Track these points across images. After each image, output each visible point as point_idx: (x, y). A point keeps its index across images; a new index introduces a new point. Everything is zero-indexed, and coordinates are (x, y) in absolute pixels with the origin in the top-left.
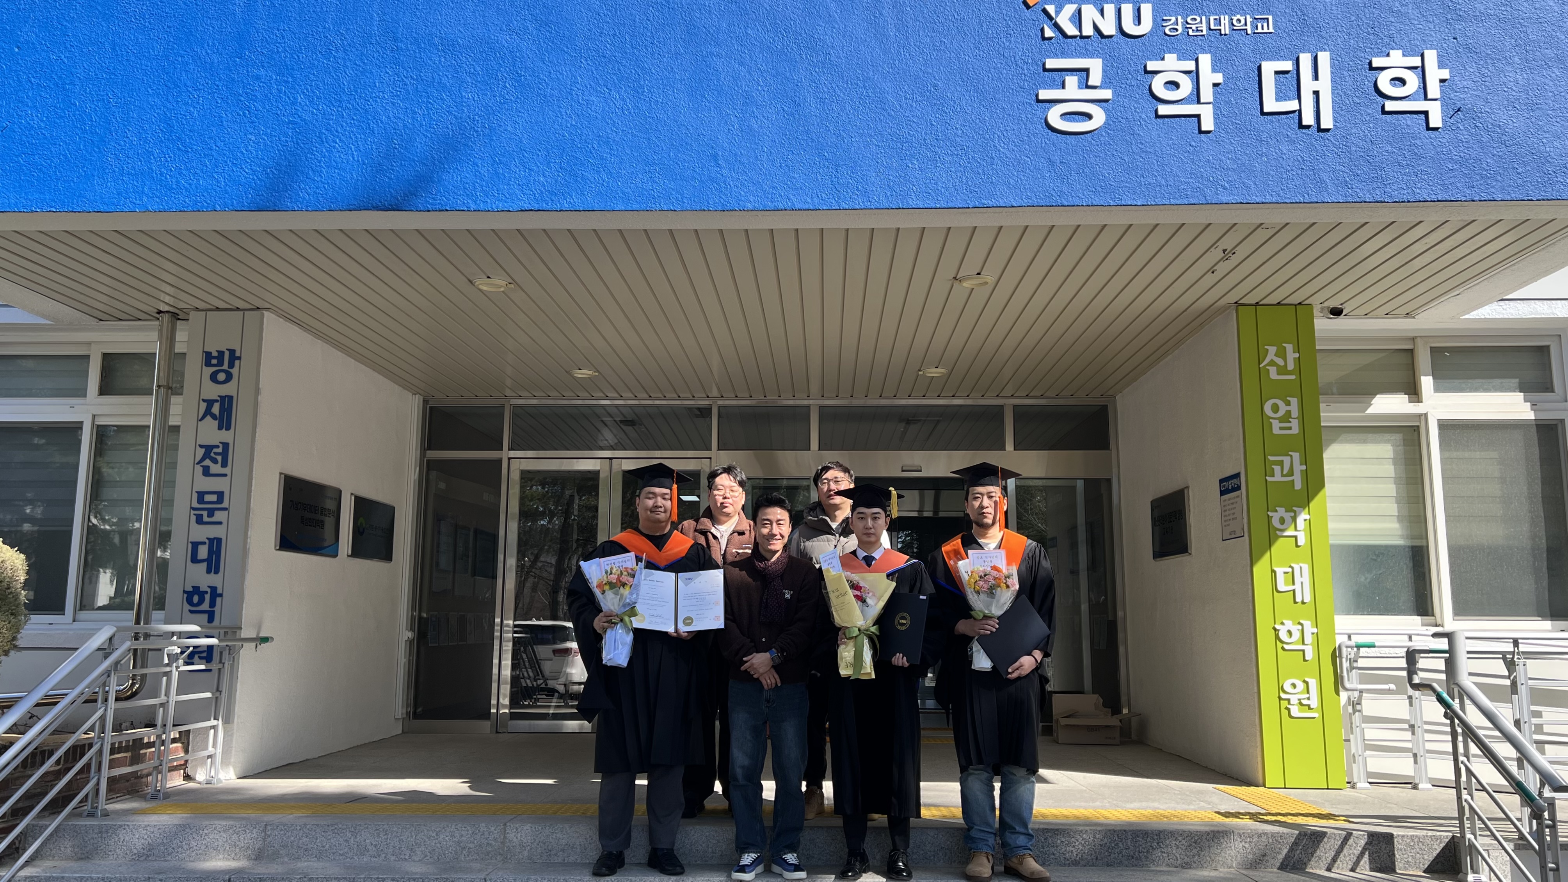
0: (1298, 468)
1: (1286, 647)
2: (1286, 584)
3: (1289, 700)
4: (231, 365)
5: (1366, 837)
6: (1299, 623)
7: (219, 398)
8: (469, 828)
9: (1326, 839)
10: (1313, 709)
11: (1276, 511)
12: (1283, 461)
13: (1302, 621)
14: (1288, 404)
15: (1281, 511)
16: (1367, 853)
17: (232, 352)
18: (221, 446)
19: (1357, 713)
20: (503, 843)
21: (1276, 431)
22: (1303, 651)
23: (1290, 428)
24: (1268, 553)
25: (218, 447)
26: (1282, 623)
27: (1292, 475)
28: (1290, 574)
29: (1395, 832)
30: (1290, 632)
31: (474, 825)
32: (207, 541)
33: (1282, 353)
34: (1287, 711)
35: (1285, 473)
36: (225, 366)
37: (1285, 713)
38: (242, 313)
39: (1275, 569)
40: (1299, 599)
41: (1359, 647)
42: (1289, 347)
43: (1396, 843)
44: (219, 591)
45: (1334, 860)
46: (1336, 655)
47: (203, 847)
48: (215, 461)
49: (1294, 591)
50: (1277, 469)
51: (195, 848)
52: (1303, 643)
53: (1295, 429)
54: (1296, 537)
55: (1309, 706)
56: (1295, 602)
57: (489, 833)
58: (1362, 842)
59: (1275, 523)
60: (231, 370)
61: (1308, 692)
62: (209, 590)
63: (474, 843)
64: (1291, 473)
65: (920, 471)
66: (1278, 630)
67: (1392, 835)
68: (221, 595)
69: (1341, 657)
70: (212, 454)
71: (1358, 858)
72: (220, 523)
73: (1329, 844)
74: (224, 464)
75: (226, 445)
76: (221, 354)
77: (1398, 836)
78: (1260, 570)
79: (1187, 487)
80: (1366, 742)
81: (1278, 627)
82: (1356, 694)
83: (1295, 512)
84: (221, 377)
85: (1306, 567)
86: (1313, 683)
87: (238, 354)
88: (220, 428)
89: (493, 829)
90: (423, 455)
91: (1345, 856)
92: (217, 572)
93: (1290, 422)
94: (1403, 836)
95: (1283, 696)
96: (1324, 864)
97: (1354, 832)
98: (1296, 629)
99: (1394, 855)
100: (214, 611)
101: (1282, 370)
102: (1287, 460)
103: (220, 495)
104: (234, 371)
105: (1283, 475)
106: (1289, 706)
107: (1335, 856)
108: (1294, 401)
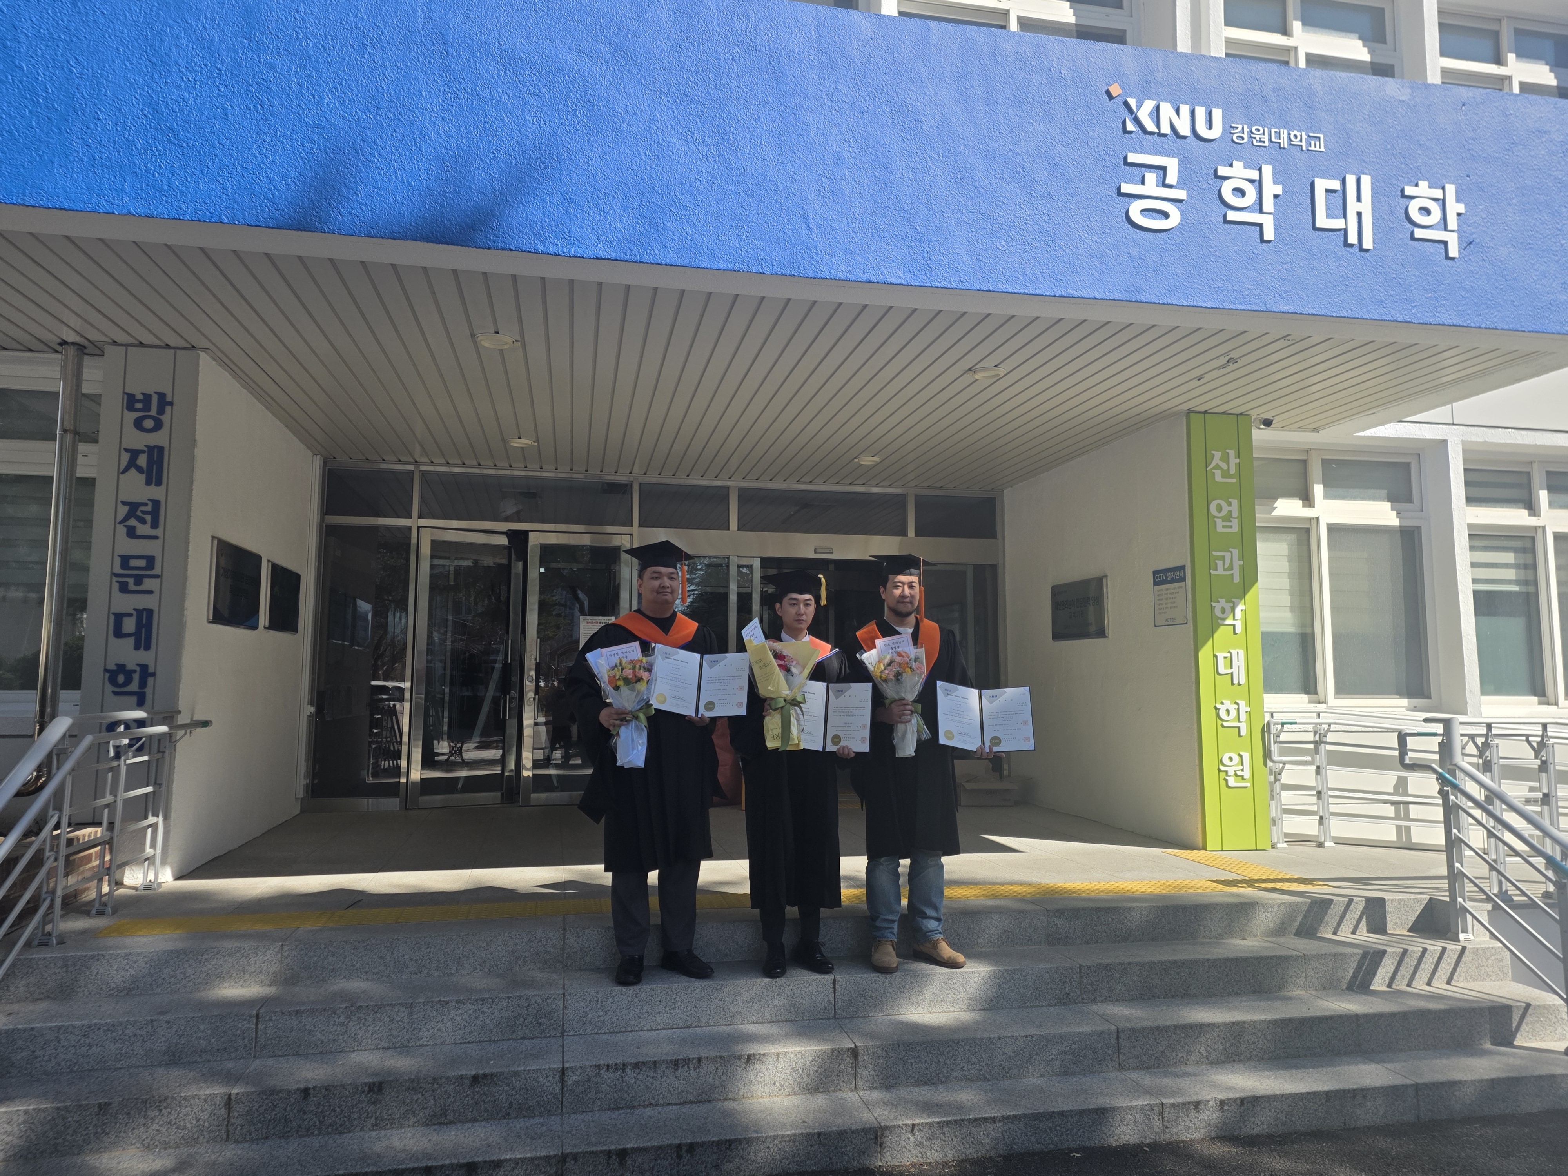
0: (1238, 563)
1: (1225, 724)
2: (1225, 668)
3: (1226, 772)
4: (161, 411)
5: (1364, 902)
6: (1236, 703)
7: (146, 449)
8: (524, 935)
9: (1332, 906)
10: (1245, 779)
11: (1218, 602)
12: (1224, 556)
13: (1238, 701)
14: (1230, 504)
15: (1223, 601)
16: (1365, 917)
17: (162, 396)
18: (150, 504)
19: (1278, 782)
20: (563, 949)
21: (1220, 529)
22: (1239, 728)
23: (1231, 527)
24: (1211, 641)
25: (146, 504)
26: (1222, 703)
27: (1232, 569)
28: (1229, 659)
29: (1386, 896)
30: (1228, 711)
31: (530, 932)
32: (134, 613)
33: (1226, 458)
34: (1225, 782)
35: (1226, 567)
36: (154, 412)
37: (1223, 783)
38: (173, 351)
39: (1217, 654)
40: (1236, 682)
41: (1283, 724)
42: (1232, 453)
43: (1387, 906)
44: (151, 670)
45: (1339, 925)
46: (1266, 730)
47: (203, 975)
48: (143, 521)
49: (1232, 674)
50: (1220, 563)
51: (192, 977)
52: (1239, 721)
53: (1235, 529)
54: (1234, 625)
55: (1242, 776)
56: (1233, 684)
57: (547, 940)
58: (1361, 907)
59: (1218, 612)
60: (161, 417)
61: (1242, 765)
62: (138, 669)
63: (530, 951)
64: (1231, 568)
65: (832, 553)
66: (1219, 709)
67: (1383, 900)
68: (153, 675)
69: (1269, 732)
70: (139, 513)
71: (1357, 921)
72: (151, 592)
73: (1335, 911)
74: (155, 525)
75: (156, 504)
76: (147, 398)
77: (1389, 900)
78: (1205, 655)
79: (1106, 576)
80: (1283, 807)
81: (1218, 706)
82: (1281, 765)
83: (1233, 603)
84: (149, 424)
85: (1242, 652)
86: (1246, 756)
87: (169, 399)
88: (148, 482)
89: (551, 934)
90: (322, 520)
91: (1347, 920)
92: (147, 647)
93: (1231, 521)
94: (1392, 900)
95: (1222, 768)
96: (1330, 929)
97: (1354, 898)
98: (1233, 708)
99: (1385, 917)
100: (145, 693)
101: (1226, 474)
102: (1228, 555)
103: (151, 561)
104: (165, 418)
105: (1224, 570)
106: (1227, 778)
107: (1339, 920)
108: (1235, 502)
